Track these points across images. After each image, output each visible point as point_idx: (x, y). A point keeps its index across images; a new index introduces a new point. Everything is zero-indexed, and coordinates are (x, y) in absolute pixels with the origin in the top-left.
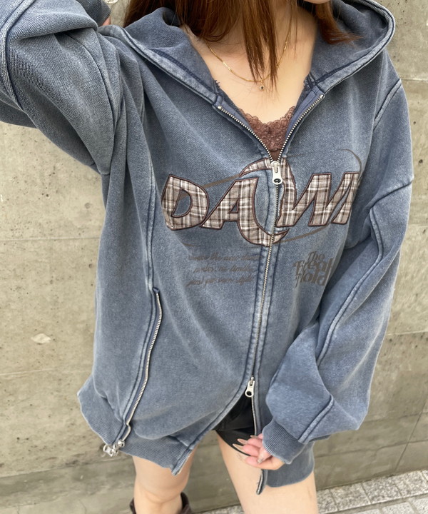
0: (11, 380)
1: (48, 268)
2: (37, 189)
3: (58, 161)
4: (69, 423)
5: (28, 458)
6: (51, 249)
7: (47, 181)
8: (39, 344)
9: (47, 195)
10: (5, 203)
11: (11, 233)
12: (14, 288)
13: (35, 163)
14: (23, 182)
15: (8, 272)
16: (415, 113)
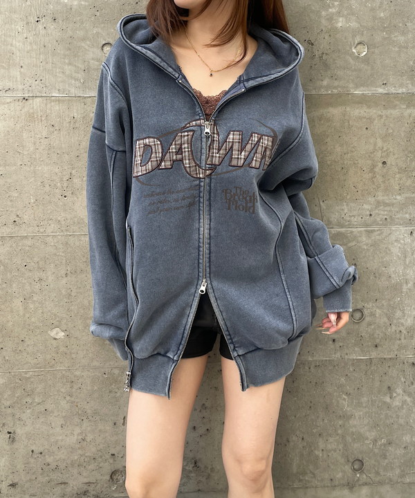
0: (29, 378)
1: (64, 261)
2: (57, 191)
3: (73, 169)
4: (80, 437)
5: (40, 479)
6: (67, 243)
7: (65, 185)
8: (55, 339)
9: (65, 197)
10: (34, 203)
11: (37, 229)
12: (37, 280)
13: (57, 170)
14: (48, 185)
15: (33, 264)
16: (365, 120)
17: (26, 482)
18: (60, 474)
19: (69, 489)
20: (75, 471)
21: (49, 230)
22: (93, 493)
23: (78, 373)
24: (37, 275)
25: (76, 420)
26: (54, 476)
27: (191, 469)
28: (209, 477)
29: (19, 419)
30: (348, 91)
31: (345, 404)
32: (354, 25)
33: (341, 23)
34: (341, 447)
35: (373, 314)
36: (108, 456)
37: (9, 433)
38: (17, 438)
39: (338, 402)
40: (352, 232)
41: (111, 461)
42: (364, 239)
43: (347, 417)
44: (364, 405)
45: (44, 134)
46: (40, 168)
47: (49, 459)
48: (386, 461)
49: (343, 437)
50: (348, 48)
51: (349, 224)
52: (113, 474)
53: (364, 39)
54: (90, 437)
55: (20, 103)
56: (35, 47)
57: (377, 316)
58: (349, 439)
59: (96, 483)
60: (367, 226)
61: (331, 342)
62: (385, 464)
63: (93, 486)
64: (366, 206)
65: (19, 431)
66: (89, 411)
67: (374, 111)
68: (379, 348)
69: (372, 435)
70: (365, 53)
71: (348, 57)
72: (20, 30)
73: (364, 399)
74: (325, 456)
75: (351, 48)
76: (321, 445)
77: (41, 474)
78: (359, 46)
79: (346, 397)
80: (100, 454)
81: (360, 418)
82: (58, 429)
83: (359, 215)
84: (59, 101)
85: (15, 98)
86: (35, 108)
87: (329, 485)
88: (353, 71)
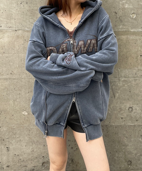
0: (15, 128)
1: (28, 88)
8: (24, 115)
10: (18, 67)
11: (19, 76)
12: (18, 94)
14: (23, 61)
16: (134, 40)
17: (13, 165)
18: (24, 163)
19: (27, 168)
20: (30, 162)
21: (23, 77)
22: (36, 170)
23: (32, 127)
24: (19, 92)
25: (31, 144)
26: (22, 163)
27: (70, 162)
28: (77, 166)
29: (11, 143)
30: (129, 30)
31: (125, 141)
32: (131, 7)
33: (127, 6)
34: (124, 156)
35: (136, 109)
36: (41, 157)
37: (7, 148)
38: (10, 150)
39: (123, 140)
40: (129, 80)
41: (43, 159)
42: (134, 82)
43: (126, 146)
44: (132, 141)
45: (22, 43)
46: (20, 55)
47: (21, 158)
48: (140, 162)
49: (125, 153)
50: (129, 15)
51: (128, 77)
52: (43, 163)
53: (135, 12)
54: (35, 150)
55: (14, 32)
56: (20, 12)
57: (138, 110)
58: (126, 153)
59: (37, 166)
60: (134, 78)
61: (121, 119)
62: (139, 163)
63: (36, 167)
64: (134, 71)
65: (10, 147)
66: (35, 141)
67: (138, 37)
68: (138, 121)
69: (135, 152)
70: (135, 17)
71: (129, 18)
72: (15, 6)
73: (132, 139)
74: (118, 159)
75: (130, 15)
76: (117, 155)
77: (18, 163)
78: (133, 14)
79: (126, 138)
80: (39, 156)
81: (131, 146)
82: (24, 147)
83: (132, 74)
84: (28, 31)
85: (12, 30)
86: (19, 34)
87: (119, 169)
88: (130, 23)
